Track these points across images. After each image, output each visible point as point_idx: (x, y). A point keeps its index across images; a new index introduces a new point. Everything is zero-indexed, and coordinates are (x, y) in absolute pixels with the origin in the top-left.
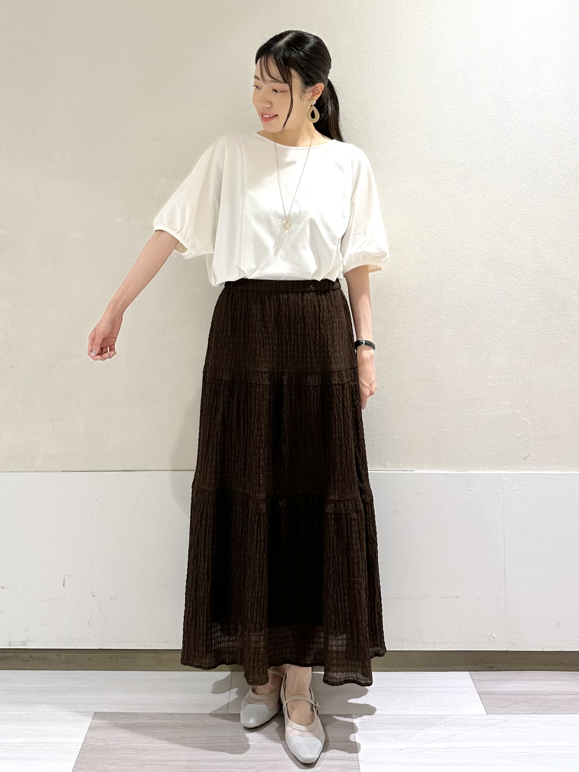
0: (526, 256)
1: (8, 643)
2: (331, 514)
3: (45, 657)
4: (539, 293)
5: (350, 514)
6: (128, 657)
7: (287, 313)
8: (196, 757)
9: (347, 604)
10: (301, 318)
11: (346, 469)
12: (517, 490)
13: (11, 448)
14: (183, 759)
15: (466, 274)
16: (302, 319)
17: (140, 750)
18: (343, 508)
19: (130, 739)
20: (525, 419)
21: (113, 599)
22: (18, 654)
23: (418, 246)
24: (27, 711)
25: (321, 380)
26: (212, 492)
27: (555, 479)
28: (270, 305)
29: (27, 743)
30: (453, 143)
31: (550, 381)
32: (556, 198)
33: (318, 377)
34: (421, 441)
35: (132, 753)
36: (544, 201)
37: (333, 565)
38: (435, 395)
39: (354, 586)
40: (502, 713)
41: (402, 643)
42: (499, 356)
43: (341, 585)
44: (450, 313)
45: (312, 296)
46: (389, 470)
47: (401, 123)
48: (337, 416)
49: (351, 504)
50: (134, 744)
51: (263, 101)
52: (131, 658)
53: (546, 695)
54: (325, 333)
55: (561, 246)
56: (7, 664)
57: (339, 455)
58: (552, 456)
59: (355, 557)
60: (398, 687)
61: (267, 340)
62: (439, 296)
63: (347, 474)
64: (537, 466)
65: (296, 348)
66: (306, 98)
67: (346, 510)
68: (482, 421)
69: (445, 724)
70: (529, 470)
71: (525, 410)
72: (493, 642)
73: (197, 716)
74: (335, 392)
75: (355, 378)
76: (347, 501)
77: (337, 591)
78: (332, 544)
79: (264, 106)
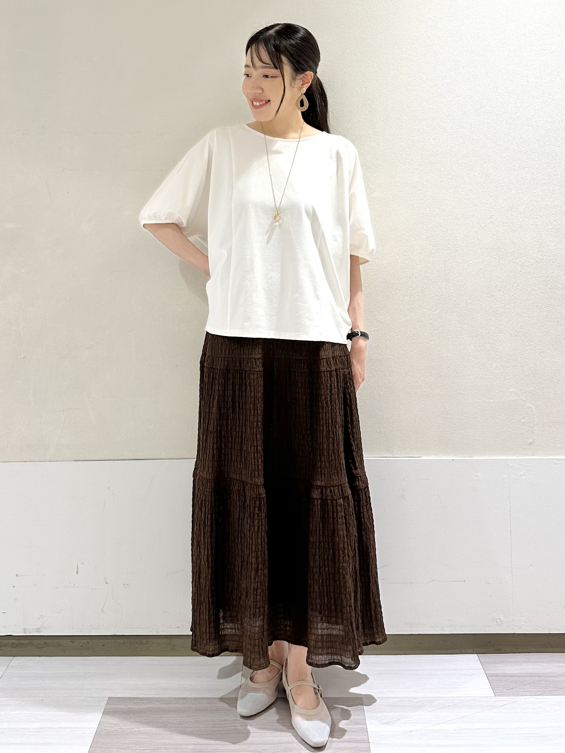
1: (22, 630)
3: (60, 643)
4: (542, 281)
5: (336, 500)
6: (141, 643)
11: (333, 455)
12: (523, 475)
13: (24, 438)
14: (195, 742)
15: (471, 263)
17: (154, 734)
18: (330, 494)
20: (530, 405)
21: (126, 585)
22: (32, 641)
23: (423, 236)
24: (41, 697)
26: (210, 480)
27: (560, 464)
29: (43, 728)
30: (457, 134)
31: (554, 367)
32: (559, 187)
34: (428, 427)
35: (146, 737)
36: (547, 191)
37: (319, 550)
38: (441, 382)
39: (339, 571)
40: (510, 695)
41: (411, 626)
42: (504, 344)
43: (327, 569)
44: (455, 302)
46: (397, 456)
47: (405, 115)
48: (325, 403)
49: (337, 490)
50: (148, 729)
51: (254, 87)
52: (144, 644)
53: (553, 677)
57: (326, 441)
58: (557, 442)
60: (408, 670)
62: (445, 285)
63: (334, 461)
64: (543, 451)
66: (296, 86)
67: (332, 496)
68: (487, 408)
70: (533, 455)
72: (500, 625)
73: (209, 700)
74: (323, 378)
75: (349, 365)
76: (333, 487)
77: (323, 575)
78: (318, 529)
79: (256, 92)
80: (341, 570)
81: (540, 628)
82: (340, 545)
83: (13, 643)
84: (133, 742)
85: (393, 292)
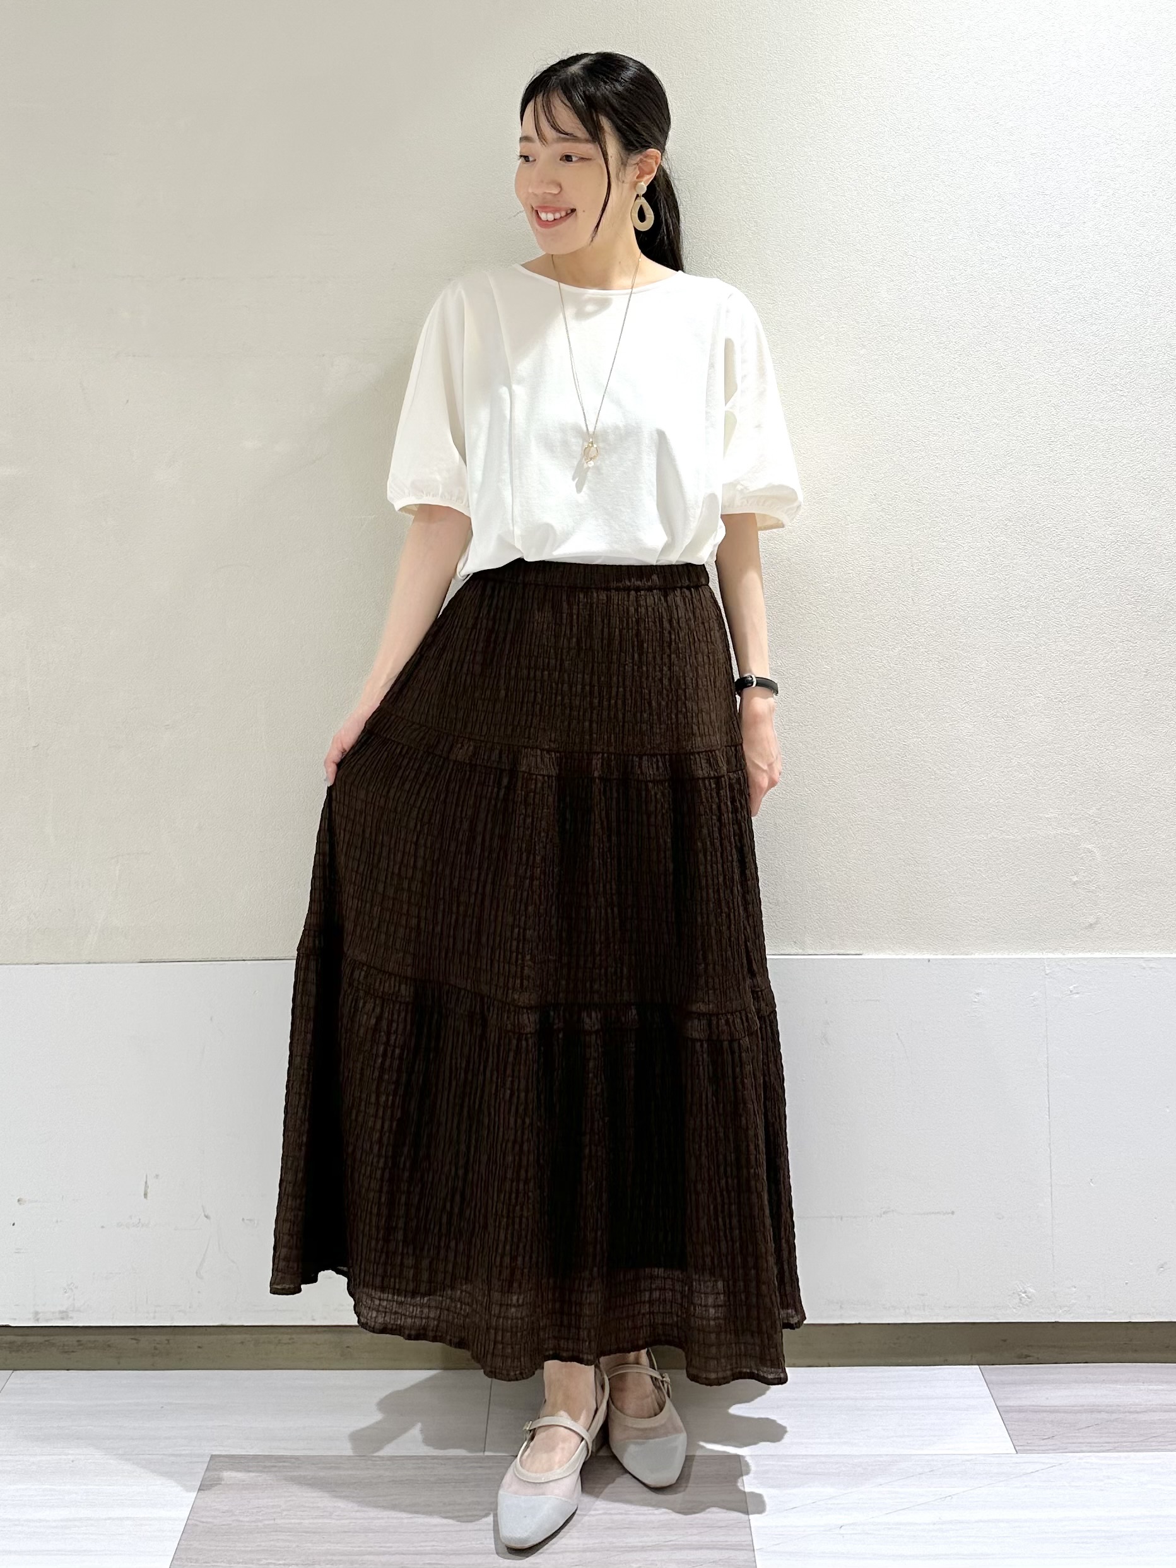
0: (1089, 511)
1: (31, 1316)
2: (701, 1041)
3: (109, 1343)
4: (1115, 586)
5: (740, 1039)
6: (279, 1342)
7: (606, 630)
8: (421, 1546)
9: (735, 1221)
10: (633, 642)
12: (1074, 992)
13: (35, 914)
14: (393, 1549)
16: (636, 643)
17: (304, 1532)
18: (725, 1027)
19: (284, 1510)
20: (1089, 846)
21: (248, 1221)
22: (52, 1338)
24: (72, 1454)
25: (669, 769)
27: (1151, 968)
28: (571, 615)
29: (74, 1520)
31: (1140, 767)
33: (664, 764)
34: (876, 892)
35: (289, 1538)
37: (707, 1145)
40: (1047, 1450)
41: (841, 1307)
42: (1035, 717)
43: (723, 1182)
44: (934, 630)
45: (656, 597)
46: (811, 952)
47: (829, 240)
48: (708, 843)
49: (739, 1020)
50: (293, 1521)
51: (542, 182)
52: (285, 1344)
53: (1138, 1413)
54: (681, 674)
55: (1160, 490)
56: (31, 1358)
57: (714, 922)
58: (1145, 922)
59: (750, 1127)
60: (834, 1399)
61: (560, 685)
62: (911, 594)
63: (732, 960)
64: (1115, 942)
65: (620, 702)
66: (629, 178)
67: (731, 1034)
68: (1001, 851)
69: (932, 1473)
71: (1089, 828)
72: (1027, 1305)
73: (420, 1461)
74: (703, 793)
75: (738, 765)
76: (732, 1014)
77: (715, 1194)
78: (704, 1102)
79: (545, 193)
80: (753, 1183)
81: (1109, 1312)
82: (750, 1132)
83: (10, 1343)
84: (261, 1548)
85: (803, 611)
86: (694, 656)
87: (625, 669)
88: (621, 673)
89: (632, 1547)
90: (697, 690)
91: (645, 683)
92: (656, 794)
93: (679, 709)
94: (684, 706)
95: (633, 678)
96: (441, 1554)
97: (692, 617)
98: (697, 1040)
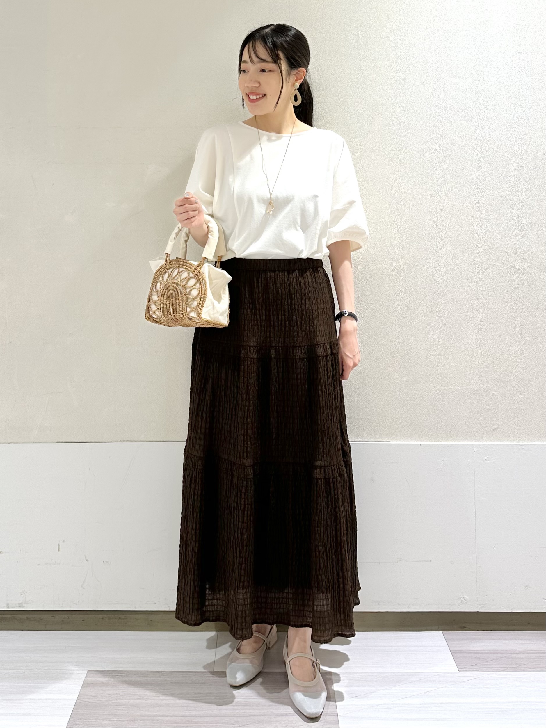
1: (6, 605)
2: (321, 479)
3: (41, 618)
6: (120, 618)
7: (275, 290)
8: (185, 713)
10: (288, 295)
12: (487, 460)
13: (9, 420)
17: (131, 706)
18: (331, 472)
19: (121, 696)
20: (495, 393)
21: (106, 563)
22: (15, 615)
25: (307, 353)
26: (201, 457)
27: (523, 449)
28: (258, 283)
31: (518, 356)
33: (304, 350)
34: (397, 413)
35: (123, 708)
40: (473, 671)
41: (379, 604)
46: (366, 440)
48: (323, 387)
49: (336, 469)
50: (125, 701)
51: (251, 81)
53: (515, 654)
54: (311, 308)
56: (5, 624)
60: (375, 646)
61: (255, 316)
63: (333, 441)
64: (506, 437)
65: (283, 323)
66: (291, 81)
67: (333, 475)
68: (454, 394)
69: (420, 681)
70: (497, 441)
71: (495, 384)
72: (464, 604)
73: (184, 674)
74: (321, 363)
76: (333, 466)
79: (252, 86)
81: (502, 607)
84: (111, 713)
86: (316, 299)
87: (284, 307)
88: (283, 309)
89: (282, 714)
90: (318, 315)
91: (294, 313)
92: (300, 365)
93: (310, 325)
94: (312, 323)
95: (288, 311)
96: (194, 717)
97: (315, 282)
98: (319, 479)
